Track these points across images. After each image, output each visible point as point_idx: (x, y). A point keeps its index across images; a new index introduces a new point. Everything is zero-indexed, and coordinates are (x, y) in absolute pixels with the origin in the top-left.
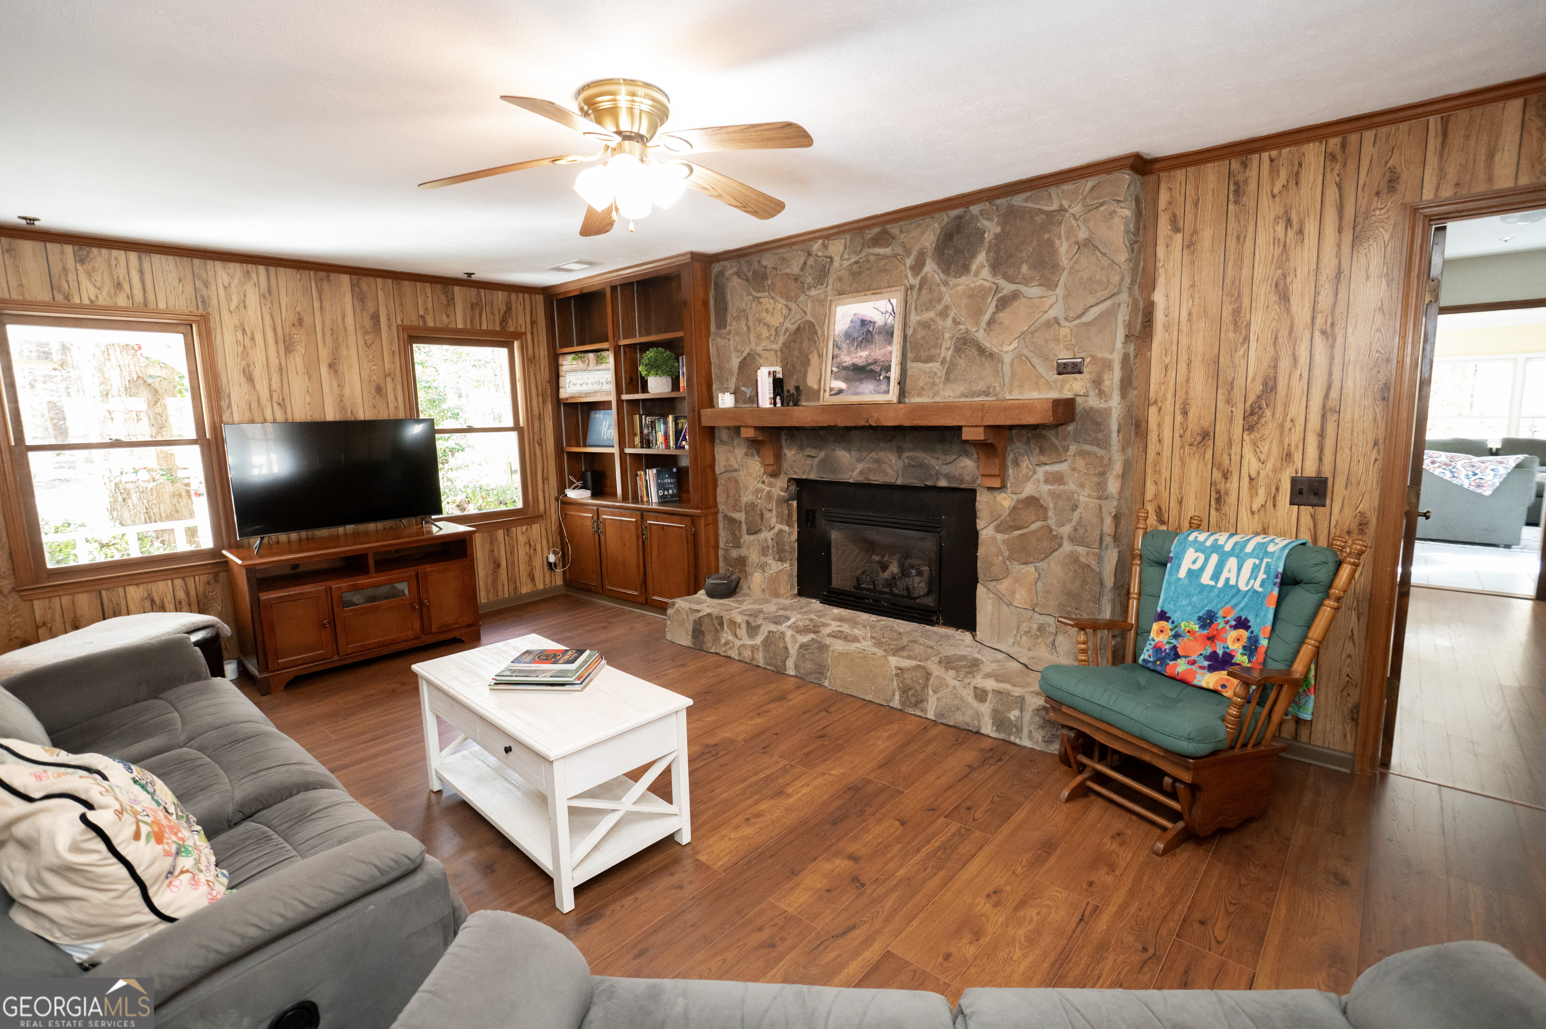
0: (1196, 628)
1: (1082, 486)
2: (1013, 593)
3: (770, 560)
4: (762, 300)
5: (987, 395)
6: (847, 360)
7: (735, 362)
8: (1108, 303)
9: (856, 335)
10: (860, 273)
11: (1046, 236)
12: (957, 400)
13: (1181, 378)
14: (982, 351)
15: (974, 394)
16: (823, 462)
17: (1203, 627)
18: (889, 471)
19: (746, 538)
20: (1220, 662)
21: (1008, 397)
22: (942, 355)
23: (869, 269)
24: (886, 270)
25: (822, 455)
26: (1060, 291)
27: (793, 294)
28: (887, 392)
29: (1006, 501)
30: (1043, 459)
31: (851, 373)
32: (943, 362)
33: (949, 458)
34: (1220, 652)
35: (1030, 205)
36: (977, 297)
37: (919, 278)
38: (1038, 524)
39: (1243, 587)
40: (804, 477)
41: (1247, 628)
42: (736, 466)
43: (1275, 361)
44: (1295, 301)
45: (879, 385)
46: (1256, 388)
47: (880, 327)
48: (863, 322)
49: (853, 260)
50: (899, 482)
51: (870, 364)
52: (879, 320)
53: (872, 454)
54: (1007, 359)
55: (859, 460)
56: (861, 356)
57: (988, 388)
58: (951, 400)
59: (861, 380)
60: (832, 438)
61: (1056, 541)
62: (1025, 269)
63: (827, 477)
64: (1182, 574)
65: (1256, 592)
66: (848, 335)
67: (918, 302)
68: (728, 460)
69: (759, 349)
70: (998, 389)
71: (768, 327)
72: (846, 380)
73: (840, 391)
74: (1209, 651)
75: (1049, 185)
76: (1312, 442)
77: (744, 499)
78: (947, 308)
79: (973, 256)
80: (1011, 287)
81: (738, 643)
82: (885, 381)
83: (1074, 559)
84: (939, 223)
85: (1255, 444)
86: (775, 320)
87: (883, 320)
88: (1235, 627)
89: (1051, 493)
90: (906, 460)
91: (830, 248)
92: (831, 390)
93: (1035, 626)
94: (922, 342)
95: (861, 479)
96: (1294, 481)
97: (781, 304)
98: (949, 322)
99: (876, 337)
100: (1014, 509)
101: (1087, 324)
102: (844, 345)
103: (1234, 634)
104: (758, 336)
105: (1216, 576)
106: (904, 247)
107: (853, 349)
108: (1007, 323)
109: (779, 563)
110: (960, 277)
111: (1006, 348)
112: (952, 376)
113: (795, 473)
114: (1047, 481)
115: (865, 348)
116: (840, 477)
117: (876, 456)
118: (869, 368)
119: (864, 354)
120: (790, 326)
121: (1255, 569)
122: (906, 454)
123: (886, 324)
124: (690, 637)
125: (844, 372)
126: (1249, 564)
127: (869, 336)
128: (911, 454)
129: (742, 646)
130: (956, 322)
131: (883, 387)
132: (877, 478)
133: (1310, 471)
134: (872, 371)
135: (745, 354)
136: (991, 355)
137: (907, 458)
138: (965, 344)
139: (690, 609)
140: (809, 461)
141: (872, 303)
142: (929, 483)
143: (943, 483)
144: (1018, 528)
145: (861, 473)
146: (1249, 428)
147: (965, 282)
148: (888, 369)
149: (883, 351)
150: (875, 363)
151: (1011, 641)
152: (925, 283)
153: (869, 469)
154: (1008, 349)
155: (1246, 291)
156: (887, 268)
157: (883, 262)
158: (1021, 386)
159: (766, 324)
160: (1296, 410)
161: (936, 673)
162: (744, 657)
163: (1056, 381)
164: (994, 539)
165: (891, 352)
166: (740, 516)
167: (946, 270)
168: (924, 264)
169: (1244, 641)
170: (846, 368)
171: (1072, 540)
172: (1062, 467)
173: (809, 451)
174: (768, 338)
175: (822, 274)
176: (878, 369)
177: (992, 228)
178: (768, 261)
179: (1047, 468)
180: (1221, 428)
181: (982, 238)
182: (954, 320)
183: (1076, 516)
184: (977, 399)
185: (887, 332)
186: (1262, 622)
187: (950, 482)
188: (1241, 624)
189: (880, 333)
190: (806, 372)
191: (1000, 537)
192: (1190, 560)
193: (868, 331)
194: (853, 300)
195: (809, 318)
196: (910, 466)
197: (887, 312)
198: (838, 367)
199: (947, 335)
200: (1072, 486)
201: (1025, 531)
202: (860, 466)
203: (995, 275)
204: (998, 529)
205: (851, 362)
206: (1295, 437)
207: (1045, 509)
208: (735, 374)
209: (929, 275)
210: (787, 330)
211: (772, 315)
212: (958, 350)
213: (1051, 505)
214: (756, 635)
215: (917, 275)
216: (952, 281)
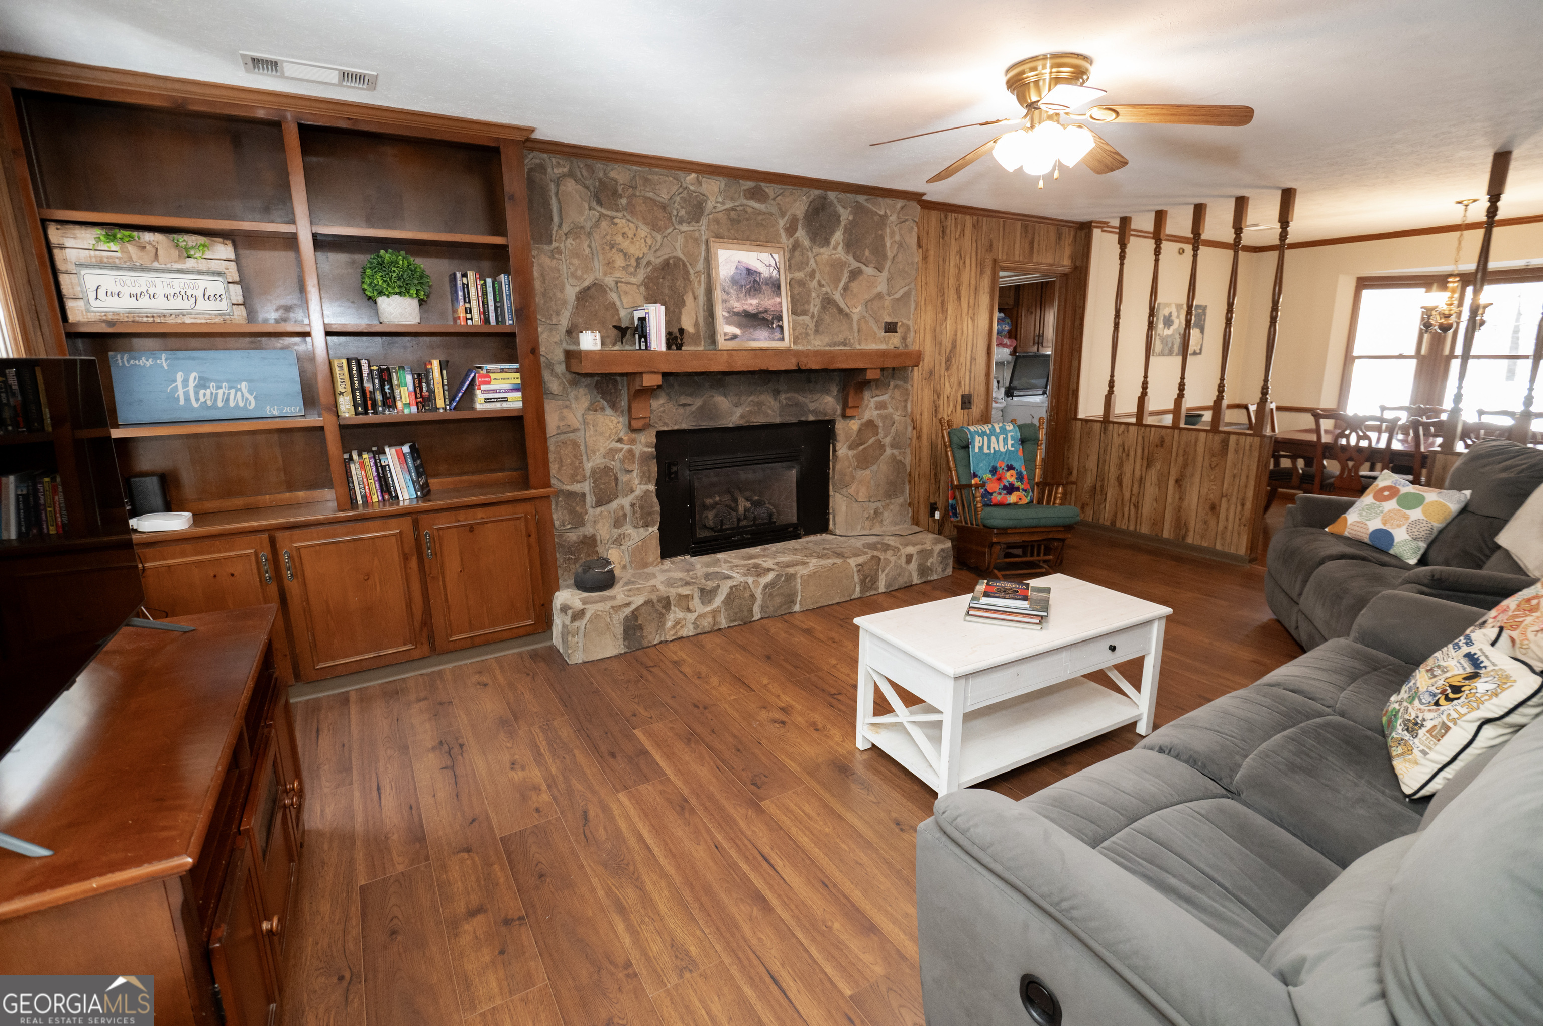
0: (990, 476)
1: (896, 409)
2: (858, 492)
3: (629, 529)
4: (616, 221)
5: (845, 346)
6: (738, 306)
7: (571, 292)
8: (907, 288)
9: (743, 282)
10: (739, 222)
11: (880, 232)
12: (823, 349)
13: (921, 339)
14: (840, 310)
15: (835, 344)
16: (701, 408)
17: (993, 475)
18: (770, 411)
19: (592, 513)
20: (1011, 489)
21: (858, 347)
22: (811, 310)
23: (748, 220)
24: (762, 225)
25: (698, 402)
26: (885, 273)
27: (661, 224)
28: (782, 339)
29: (854, 425)
30: (878, 392)
31: (744, 320)
32: (812, 317)
33: (816, 396)
34: (1007, 484)
35: (869, 205)
36: (837, 266)
37: (791, 240)
38: (873, 439)
39: (1002, 450)
40: (676, 427)
41: (1013, 469)
42: (577, 425)
43: (956, 331)
44: (962, 299)
45: (773, 333)
46: (950, 346)
47: (766, 278)
48: (749, 271)
49: (728, 206)
50: (778, 420)
51: (761, 312)
52: (766, 272)
53: (752, 398)
54: (855, 318)
55: (737, 405)
56: (752, 304)
57: (845, 340)
58: (819, 348)
59: (755, 327)
60: (707, 385)
61: (881, 447)
62: (867, 253)
63: (705, 424)
64: (977, 450)
65: (1010, 451)
66: (734, 281)
67: (793, 261)
68: (562, 418)
69: (609, 281)
70: (852, 341)
71: (625, 255)
72: (739, 326)
73: (735, 337)
74: (1002, 486)
75: (877, 195)
76: (968, 374)
77: (588, 466)
78: (814, 271)
79: (832, 233)
80: (857, 264)
81: (692, 617)
82: (778, 329)
83: (893, 457)
84: (807, 198)
85: (949, 377)
86: (636, 250)
87: (768, 272)
88: (1008, 470)
89: (879, 415)
90: (784, 402)
91: (704, 186)
92: (725, 334)
93: (872, 512)
94: (798, 297)
95: (742, 422)
96: (963, 396)
97: (644, 231)
98: (815, 282)
99: (764, 287)
100: (860, 430)
101: (897, 299)
102: (732, 291)
103: (1008, 474)
104: (610, 264)
105: (989, 448)
106: (780, 209)
107: (742, 295)
108: (855, 291)
109: (642, 530)
110: (822, 247)
111: (855, 310)
112: (821, 329)
113: (666, 424)
114: (877, 408)
115: (754, 296)
116: (720, 422)
117: (757, 400)
118: (761, 316)
119: (755, 302)
120: (653, 259)
121: (1005, 440)
122: (783, 396)
123: (771, 277)
124: (621, 641)
125: (736, 317)
126: (1001, 437)
127: (756, 285)
128: (788, 395)
129: (700, 616)
130: (821, 285)
131: (777, 335)
132: (760, 420)
133: (967, 392)
134: (764, 319)
135: (586, 283)
136: (847, 315)
137: (785, 398)
138: (829, 303)
139: (613, 607)
140: (681, 410)
141: (755, 254)
142: (803, 419)
143: (811, 418)
144: (862, 444)
145: (742, 416)
146: (947, 369)
147: (825, 253)
148: (780, 318)
149: (772, 301)
150: (766, 311)
151: (859, 527)
152: (799, 246)
153: (750, 411)
154: (857, 311)
155: (946, 291)
156: (764, 223)
157: (760, 218)
158: (866, 339)
159: (622, 251)
160: (963, 359)
161: (882, 557)
162: (704, 627)
163: (884, 338)
164: (847, 456)
165: (780, 303)
166: (585, 487)
167: (813, 240)
168: (796, 230)
169: (1015, 476)
170: (737, 314)
171: (893, 446)
172: (885, 397)
173: (684, 400)
174: (625, 268)
175: (696, 210)
176: (770, 318)
177: (845, 215)
178: (620, 174)
179: (876, 399)
180: (937, 369)
181: (839, 222)
182: (819, 281)
183: (893, 430)
184: (837, 348)
185: (773, 284)
186: (1019, 465)
187: (817, 415)
188: (1010, 468)
189: (767, 284)
190: (680, 313)
191: (851, 453)
192: (978, 442)
193: (755, 280)
194: (736, 246)
195: (679, 254)
196: (788, 405)
197: (770, 265)
198: (729, 312)
199: (814, 295)
200: (890, 410)
201: (865, 445)
202: (739, 412)
203: (848, 253)
204: (850, 448)
205: (742, 309)
206: (962, 374)
207: (877, 427)
208: (570, 308)
209: (800, 239)
210: (649, 263)
211: (632, 243)
212: (823, 308)
213: (881, 424)
214: (713, 599)
215: (791, 237)
216: (816, 250)
